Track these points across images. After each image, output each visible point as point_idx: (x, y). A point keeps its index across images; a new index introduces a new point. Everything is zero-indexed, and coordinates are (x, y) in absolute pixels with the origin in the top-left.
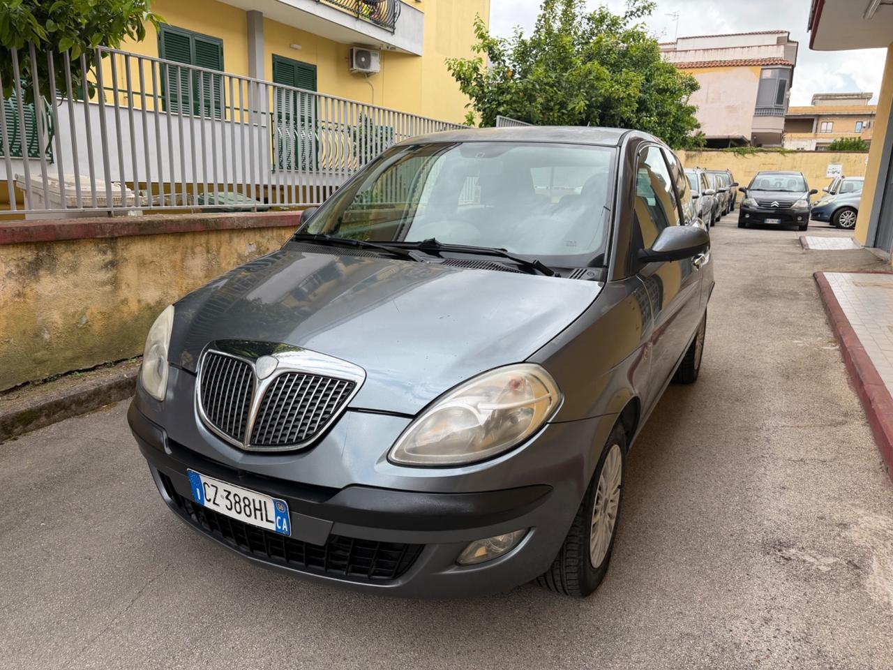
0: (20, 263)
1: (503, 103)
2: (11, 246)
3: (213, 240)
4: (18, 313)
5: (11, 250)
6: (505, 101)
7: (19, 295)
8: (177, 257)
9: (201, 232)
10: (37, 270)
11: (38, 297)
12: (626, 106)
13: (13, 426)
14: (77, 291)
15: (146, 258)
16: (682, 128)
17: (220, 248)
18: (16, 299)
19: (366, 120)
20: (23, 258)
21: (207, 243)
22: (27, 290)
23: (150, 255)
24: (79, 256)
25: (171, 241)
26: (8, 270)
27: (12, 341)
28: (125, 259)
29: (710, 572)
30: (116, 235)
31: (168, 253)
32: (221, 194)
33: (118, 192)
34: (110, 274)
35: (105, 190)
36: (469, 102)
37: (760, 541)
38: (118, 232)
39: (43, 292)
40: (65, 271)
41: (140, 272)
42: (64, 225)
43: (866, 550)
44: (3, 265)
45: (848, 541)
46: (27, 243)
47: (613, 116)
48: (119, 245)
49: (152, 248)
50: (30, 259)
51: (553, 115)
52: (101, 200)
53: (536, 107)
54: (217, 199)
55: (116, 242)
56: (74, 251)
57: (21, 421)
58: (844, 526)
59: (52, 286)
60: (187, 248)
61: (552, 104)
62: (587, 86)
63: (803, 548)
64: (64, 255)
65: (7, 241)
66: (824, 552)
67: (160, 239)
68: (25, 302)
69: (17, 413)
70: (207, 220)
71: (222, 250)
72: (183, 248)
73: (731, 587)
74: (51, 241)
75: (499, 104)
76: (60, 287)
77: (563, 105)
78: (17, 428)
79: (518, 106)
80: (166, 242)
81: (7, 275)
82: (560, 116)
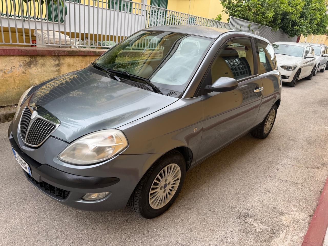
0: (24, 62)
1: (237, 11)
2: (21, 56)
4: (23, 79)
5: (21, 57)
6: (238, 10)
7: (24, 73)
9: (93, 56)
10: (30, 65)
11: (30, 74)
12: (294, 15)
13: (9, 117)
14: (45, 73)
15: (71, 64)
16: (324, 25)
18: (23, 74)
19: (173, 16)
20: (25, 61)
22: (27, 72)
23: (73, 63)
24: (46, 61)
25: (81, 58)
26: (20, 64)
27: (21, 88)
28: (63, 63)
29: (209, 220)
30: (60, 55)
31: (80, 62)
32: (108, 42)
33: (63, 39)
34: (57, 68)
35: (59, 38)
36: (223, 9)
37: (240, 212)
38: (60, 54)
39: (32, 73)
40: (41, 66)
41: (68, 69)
42: (40, 50)
43: (283, 227)
44: (18, 62)
45: (279, 221)
46: (27, 55)
47: (287, 19)
48: (61, 58)
49: (73, 60)
50: (28, 61)
51: (259, 17)
52: (56, 41)
53: (251, 14)
54: (106, 44)
55: (60, 57)
56: (44, 59)
57: (11, 116)
58: (282, 214)
59: (36, 71)
60: (87, 61)
61: (259, 12)
62: (276, 6)
63: (256, 219)
64: (40, 61)
65: (20, 54)
66: (264, 223)
67: (76, 57)
68: (26, 76)
69: (10, 113)
72: (86, 61)
73: (212, 228)
74: (35, 55)
75: (236, 11)
76: (39, 71)
77: (264, 13)
78: (10, 118)
79: (243, 13)
80: (79, 58)
81: (19, 66)
82: (261, 18)
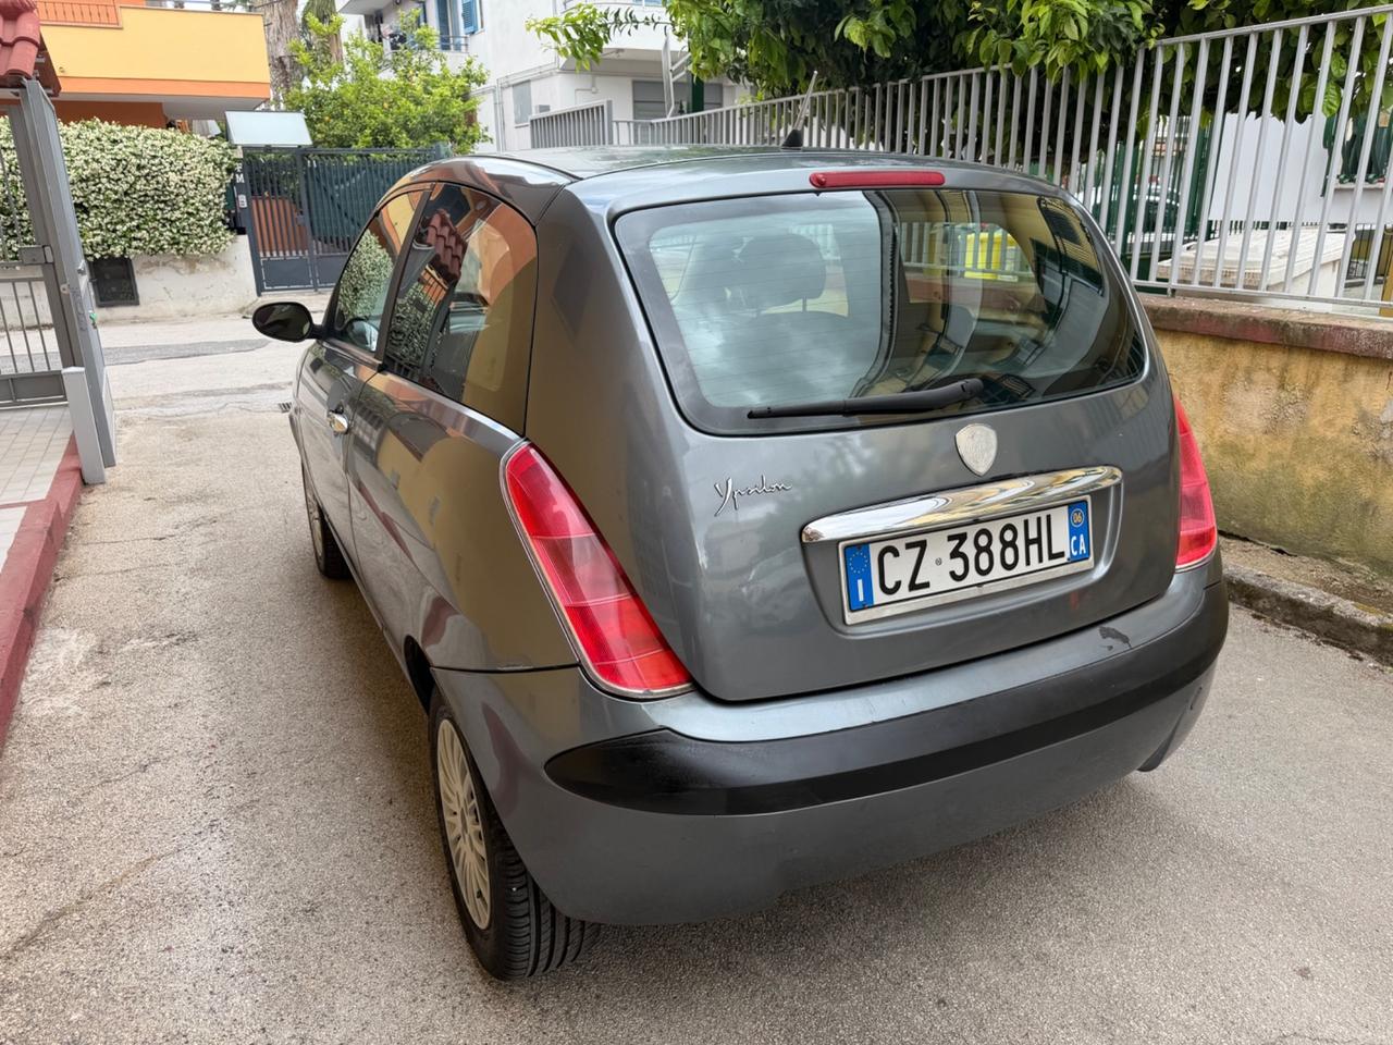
3: (1300, 367)
8: (1215, 378)
17: (1315, 384)
21: (1285, 369)
25: (1207, 348)
31: (1199, 366)
60: (1237, 368)
67: (1186, 341)
70: (1286, 325)
71: (1318, 391)
72: (1229, 366)
80: (1198, 348)
